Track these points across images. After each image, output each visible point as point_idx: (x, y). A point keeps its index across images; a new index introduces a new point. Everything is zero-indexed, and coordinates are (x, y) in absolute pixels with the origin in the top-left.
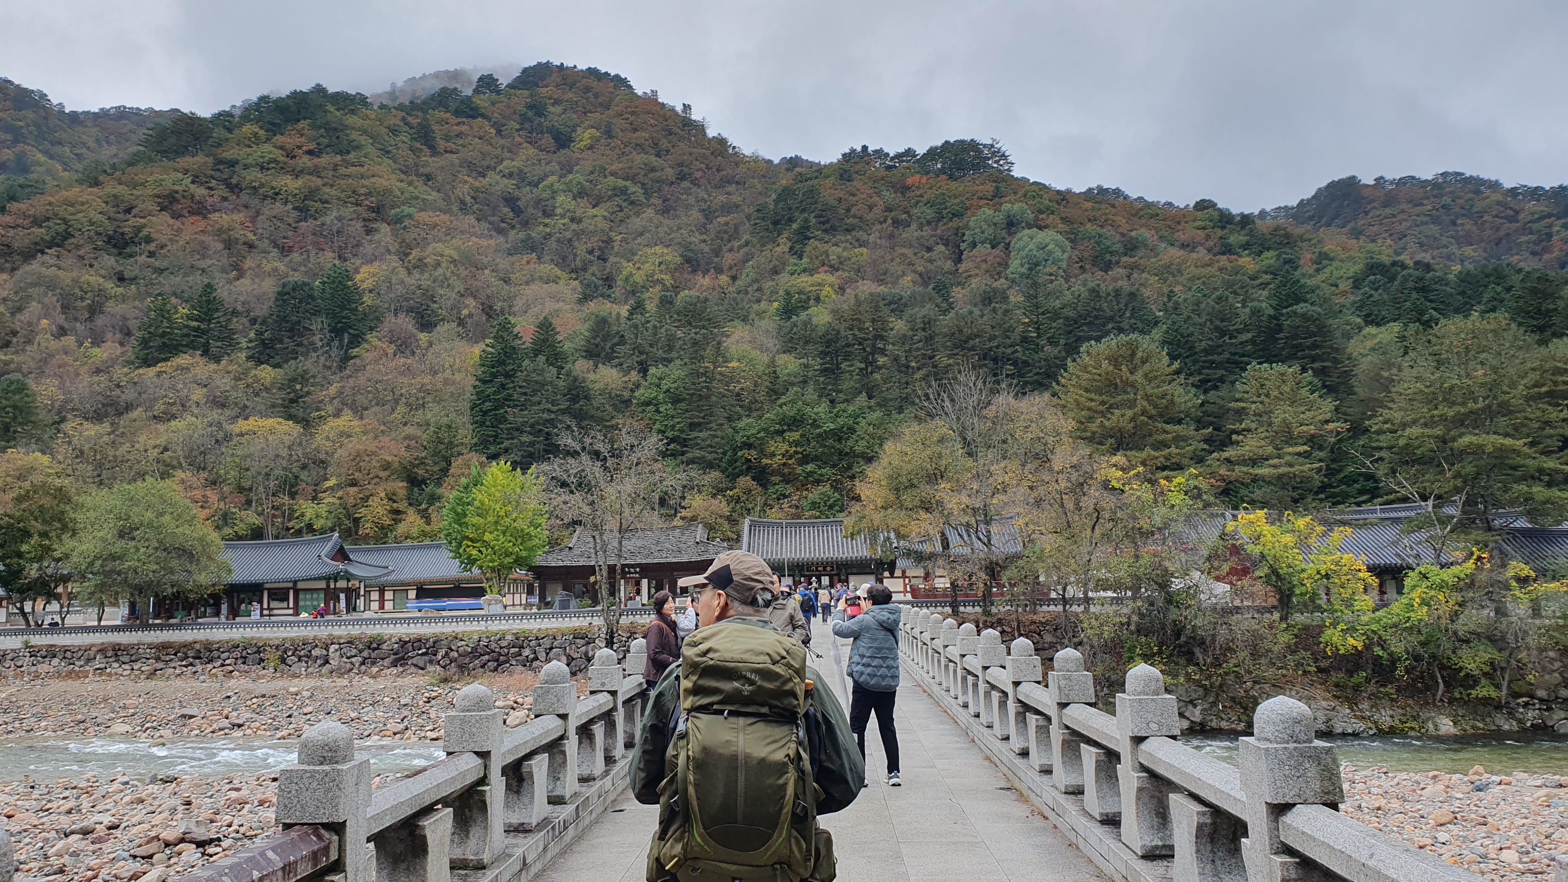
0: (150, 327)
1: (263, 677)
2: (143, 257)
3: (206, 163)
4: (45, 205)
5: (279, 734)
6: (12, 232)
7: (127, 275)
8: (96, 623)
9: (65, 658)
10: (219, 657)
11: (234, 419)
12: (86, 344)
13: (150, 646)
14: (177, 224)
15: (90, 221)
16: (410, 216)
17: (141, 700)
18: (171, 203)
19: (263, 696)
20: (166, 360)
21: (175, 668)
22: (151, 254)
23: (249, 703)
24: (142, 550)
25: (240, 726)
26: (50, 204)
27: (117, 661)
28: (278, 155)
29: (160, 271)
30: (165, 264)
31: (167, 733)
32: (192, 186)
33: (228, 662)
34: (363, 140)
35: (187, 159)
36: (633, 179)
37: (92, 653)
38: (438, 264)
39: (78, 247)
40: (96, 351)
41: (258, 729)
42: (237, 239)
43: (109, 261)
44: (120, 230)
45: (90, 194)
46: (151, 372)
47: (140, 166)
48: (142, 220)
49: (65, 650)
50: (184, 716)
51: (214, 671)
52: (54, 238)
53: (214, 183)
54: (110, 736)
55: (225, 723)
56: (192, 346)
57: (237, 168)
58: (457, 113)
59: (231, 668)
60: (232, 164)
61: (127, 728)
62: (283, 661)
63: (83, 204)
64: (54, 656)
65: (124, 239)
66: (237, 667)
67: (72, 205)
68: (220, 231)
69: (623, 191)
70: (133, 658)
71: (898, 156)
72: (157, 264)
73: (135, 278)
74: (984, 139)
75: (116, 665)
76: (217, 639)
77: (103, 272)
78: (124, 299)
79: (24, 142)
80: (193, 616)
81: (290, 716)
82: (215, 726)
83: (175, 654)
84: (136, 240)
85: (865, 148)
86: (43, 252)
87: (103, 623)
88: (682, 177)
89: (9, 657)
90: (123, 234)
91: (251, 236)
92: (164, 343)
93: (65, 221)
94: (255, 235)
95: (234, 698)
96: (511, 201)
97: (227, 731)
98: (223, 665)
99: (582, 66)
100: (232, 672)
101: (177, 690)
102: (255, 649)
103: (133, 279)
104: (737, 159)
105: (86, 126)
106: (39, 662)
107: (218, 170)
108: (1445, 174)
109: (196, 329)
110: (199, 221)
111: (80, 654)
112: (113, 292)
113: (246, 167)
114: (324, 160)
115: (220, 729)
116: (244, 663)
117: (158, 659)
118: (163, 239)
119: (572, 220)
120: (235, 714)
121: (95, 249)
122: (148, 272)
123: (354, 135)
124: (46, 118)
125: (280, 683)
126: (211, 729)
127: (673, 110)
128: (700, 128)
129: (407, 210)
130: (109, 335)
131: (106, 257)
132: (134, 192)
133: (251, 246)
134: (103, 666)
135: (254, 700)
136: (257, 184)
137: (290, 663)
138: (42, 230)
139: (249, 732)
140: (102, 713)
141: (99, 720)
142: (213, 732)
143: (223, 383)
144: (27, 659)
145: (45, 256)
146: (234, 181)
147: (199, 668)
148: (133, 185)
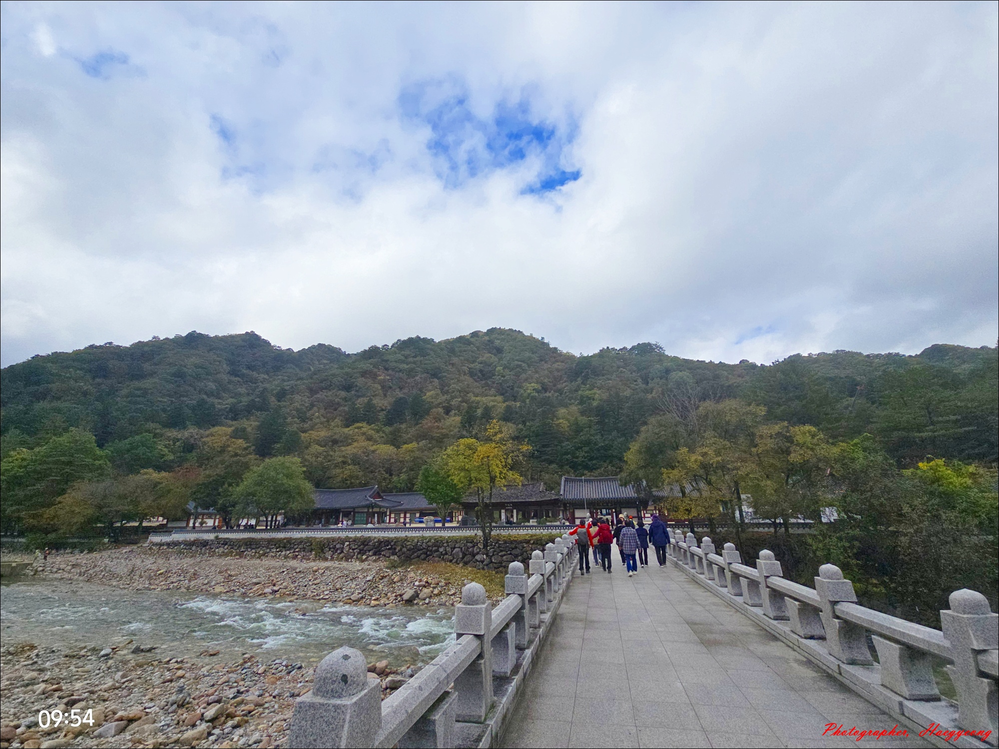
0: (349, 414)
2: (353, 392)
9: (230, 545)
10: (295, 547)
15: (338, 381)
16: (445, 376)
18: (365, 374)
19: (300, 572)
21: (273, 552)
22: (356, 391)
24: (265, 491)
27: (250, 547)
28: (403, 358)
29: (358, 397)
30: (360, 394)
32: (373, 369)
33: (297, 550)
34: (432, 353)
35: (372, 360)
36: (523, 361)
37: (241, 543)
38: (454, 392)
39: (333, 389)
43: (343, 394)
44: (348, 384)
45: (340, 372)
48: (355, 380)
49: (231, 541)
51: (289, 555)
56: (363, 421)
57: (388, 363)
58: (464, 344)
59: (297, 554)
62: (322, 550)
63: (337, 375)
65: (349, 387)
66: (300, 553)
68: (380, 383)
69: (520, 366)
71: (621, 350)
74: (653, 342)
84: (352, 387)
85: (608, 348)
88: (541, 360)
89: (209, 544)
92: (353, 420)
96: (481, 371)
99: (507, 328)
104: (561, 354)
106: (220, 546)
107: (382, 363)
108: (837, 351)
109: (365, 415)
111: (237, 543)
113: (391, 362)
114: (418, 358)
116: (304, 551)
118: (360, 386)
119: (502, 376)
121: (339, 390)
123: (429, 351)
125: (312, 564)
127: (538, 339)
128: (548, 344)
129: (444, 374)
133: (390, 388)
134: (244, 550)
144: (216, 545)
148: (353, 369)
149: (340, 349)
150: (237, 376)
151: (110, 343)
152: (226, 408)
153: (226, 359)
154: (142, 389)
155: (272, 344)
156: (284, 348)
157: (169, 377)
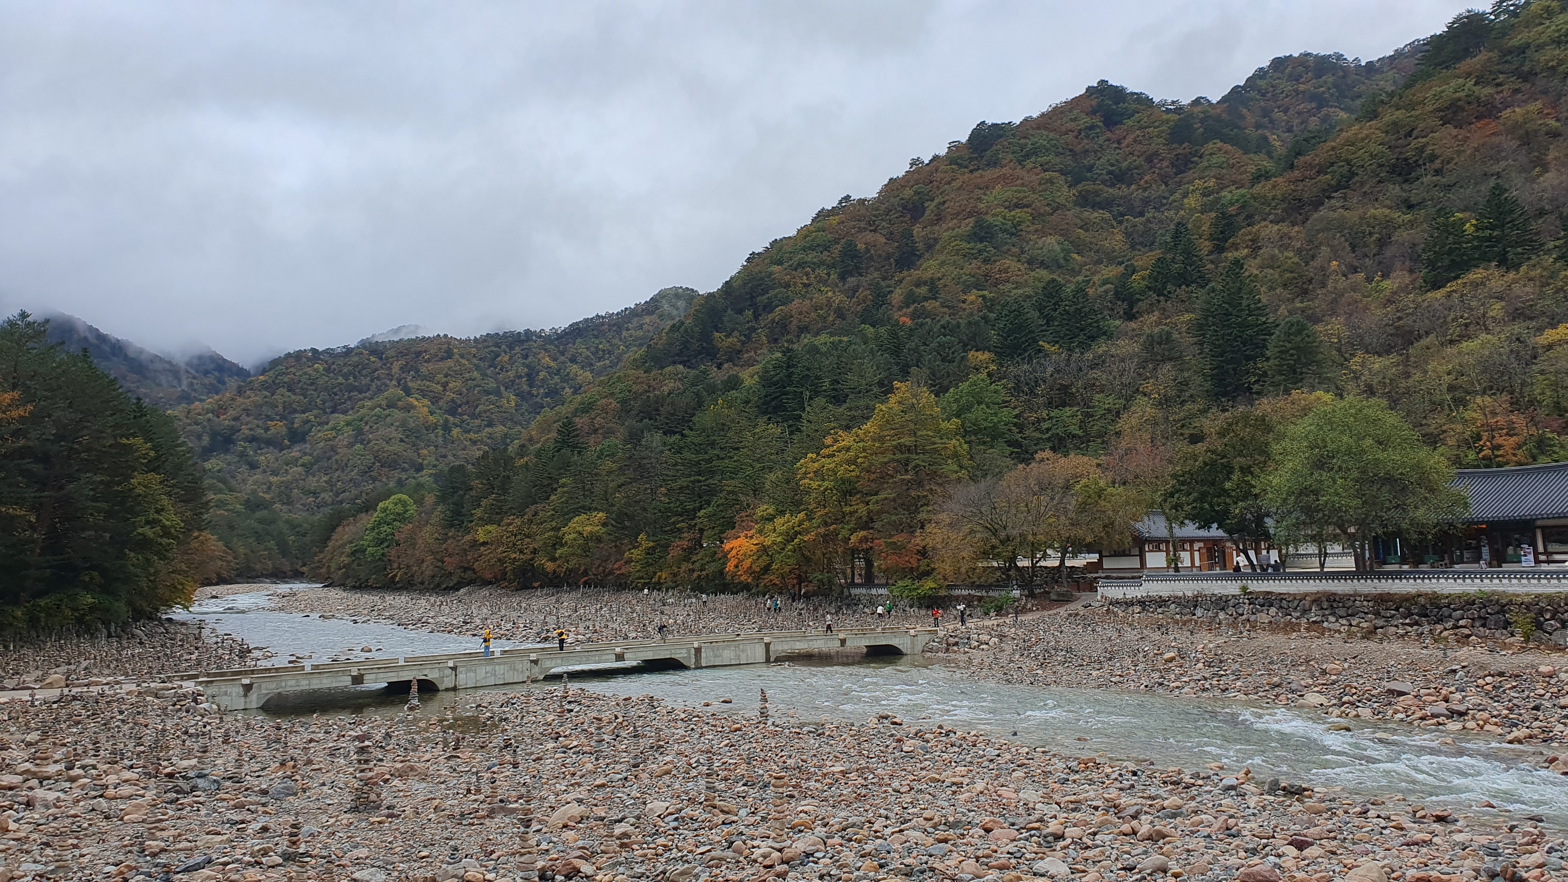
0: (1434, 246)
1: (1505, 646)
2: (1429, 177)
3: (1490, 58)
4: (1327, 152)
5: (1516, 733)
6: (1301, 186)
7: (1414, 200)
8: (1319, 570)
9: (1281, 607)
10: (1450, 616)
11: (1540, 330)
12: (1377, 278)
13: (1367, 597)
14: (1463, 133)
15: (1371, 155)
17: (1346, 665)
18: (1455, 113)
19: (1501, 674)
20: (1457, 277)
21: (1396, 626)
22: (1437, 172)
23: (1480, 681)
24: (1339, 481)
25: (1461, 714)
26: (1333, 149)
27: (1333, 614)
29: (1449, 187)
30: (1454, 179)
31: (1365, 712)
32: (1476, 89)
33: (1461, 623)
35: (1468, 60)
37: (1306, 603)
39: (1362, 184)
40: (1386, 283)
41: (1486, 722)
42: (1536, 131)
43: (1395, 190)
44: (1403, 156)
45: (1370, 128)
46: (1439, 294)
47: (1418, 86)
48: (1424, 140)
49: (1281, 597)
50: (1391, 692)
51: (1445, 633)
52: (1339, 182)
53: (1502, 77)
54: (1302, 707)
55: (1441, 707)
56: (1485, 258)
57: (1528, 53)
59: (1466, 631)
60: (1522, 50)
61: (1322, 699)
62: (1539, 626)
63: (1363, 139)
64: (1271, 605)
65: (1408, 164)
66: (1475, 631)
67: (1353, 144)
68: (1516, 126)
70: (1350, 612)
72: (1444, 180)
73: (1424, 200)
75: (1332, 619)
76: (1446, 592)
77: (1388, 202)
78: (1412, 224)
79: (1327, 106)
80: (1447, 561)
81: (1536, 708)
82: (1428, 711)
83: (1397, 609)
84: (1421, 162)
86: (1330, 198)
87: (1325, 570)
89: (1231, 603)
90: (1406, 159)
91: (1553, 123)
92: (1452, 260)
93: (1348, 162)
94: (1558, 120)
95: (1461, 673)
97: (1441, 719)
98: (1456, 627)
100: (1468, 636)
101: (1389, 655)
102: (1497, 608)
103: (1421, 204)
105: (1382, 72)
106: (1257, 610)
107: (1506, 62)
109: (1489, 239)
110: (1489, 123)
111: (1296, 603)
112: (1400, 220)
113: (1540, 47)
115: (1434, 716)
116: (1484, 626)
117: (1377, 614)
118: (1448, 153)
120: (1458, 696)
121: (1380, 182)
122: (1436, 193)
124: (1344, 77)
125: (1528, 658)
126: (1419, 714)
130: (1398, 264)
131: (1391, 187)
132: (1413, 113)
133: (1554, 134)
134: (1319, 619)
135: (1489, 679)
136: (1554, 63)
137: (1549, 629)
138: (1329, 176)
139: (1471, 724)
140: (1298, 678)
141: (1294, 686)
142: (1422, 718)
143: (1524, 291)
144: (1246, 607)
145: (1333, 201)
146: (1526, 69)
147: (1426, 628)
148: (1412, 106)
149: (1339, 57)
150: (1095, 206)
151: (847, 198)
152: (1106, 292)
153: (1062, 172)
154: (925, 283)
155: (1156, 100)
156: (1186, 100)
157: (964, 245)
